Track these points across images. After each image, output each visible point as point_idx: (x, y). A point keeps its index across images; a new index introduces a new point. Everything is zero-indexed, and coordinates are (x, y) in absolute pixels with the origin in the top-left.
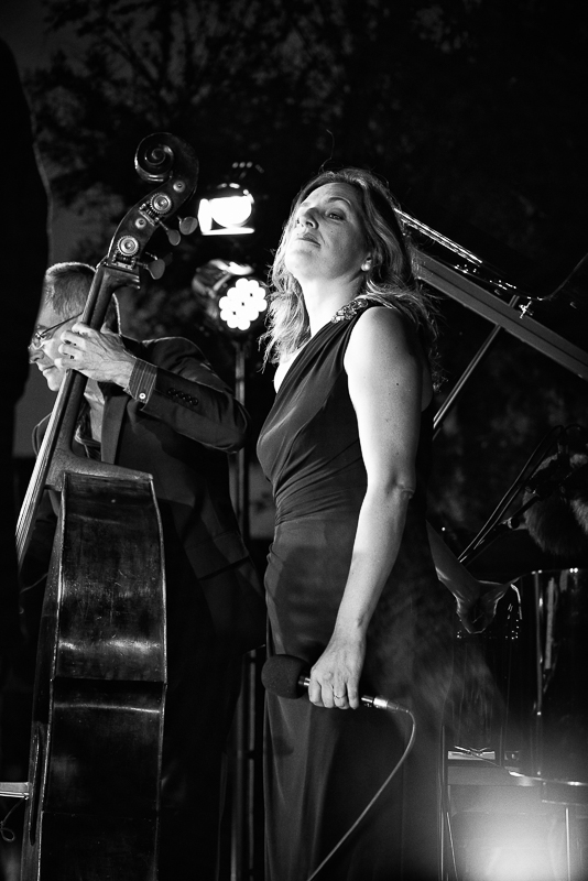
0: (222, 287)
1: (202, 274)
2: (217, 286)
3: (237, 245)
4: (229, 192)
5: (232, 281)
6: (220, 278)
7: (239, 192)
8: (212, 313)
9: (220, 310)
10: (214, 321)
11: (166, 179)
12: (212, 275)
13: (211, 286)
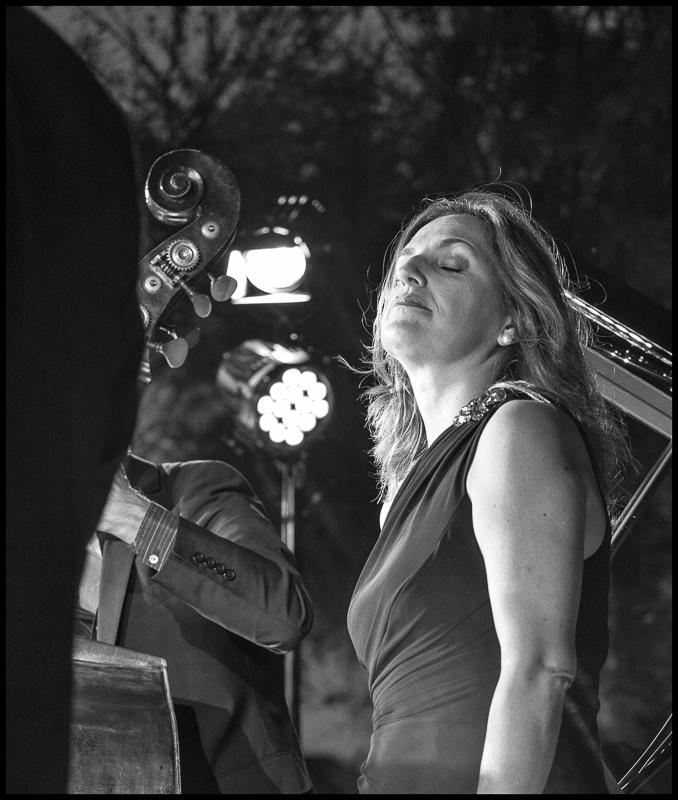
0: (262, 381)
1: (232, 362)
2: (254, 381)
3: (284, 319)
4: (272, 241)
5: (277, 372)
6: (259, 369)
7: (288, 241)
8: (247, 420)
9: (258, 416)
10: (250, 431)
11: (192, 219)
12: (248, 363)
13: (246, 380)
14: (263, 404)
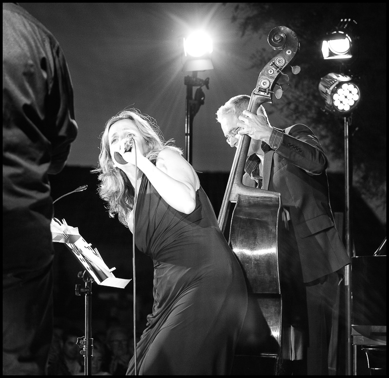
0: (334, 88)
1: (324, 81)
2: (331, 88)
4: (338, 36)
5: (340, 85)
6: (334, 83)
7: (343, 36)
8: (329, 102)
9: (333, 100)
10: (331, 106)
11: (283, 49)
12: (329, 81)
13: (328, 88)
14: (335, 96)
